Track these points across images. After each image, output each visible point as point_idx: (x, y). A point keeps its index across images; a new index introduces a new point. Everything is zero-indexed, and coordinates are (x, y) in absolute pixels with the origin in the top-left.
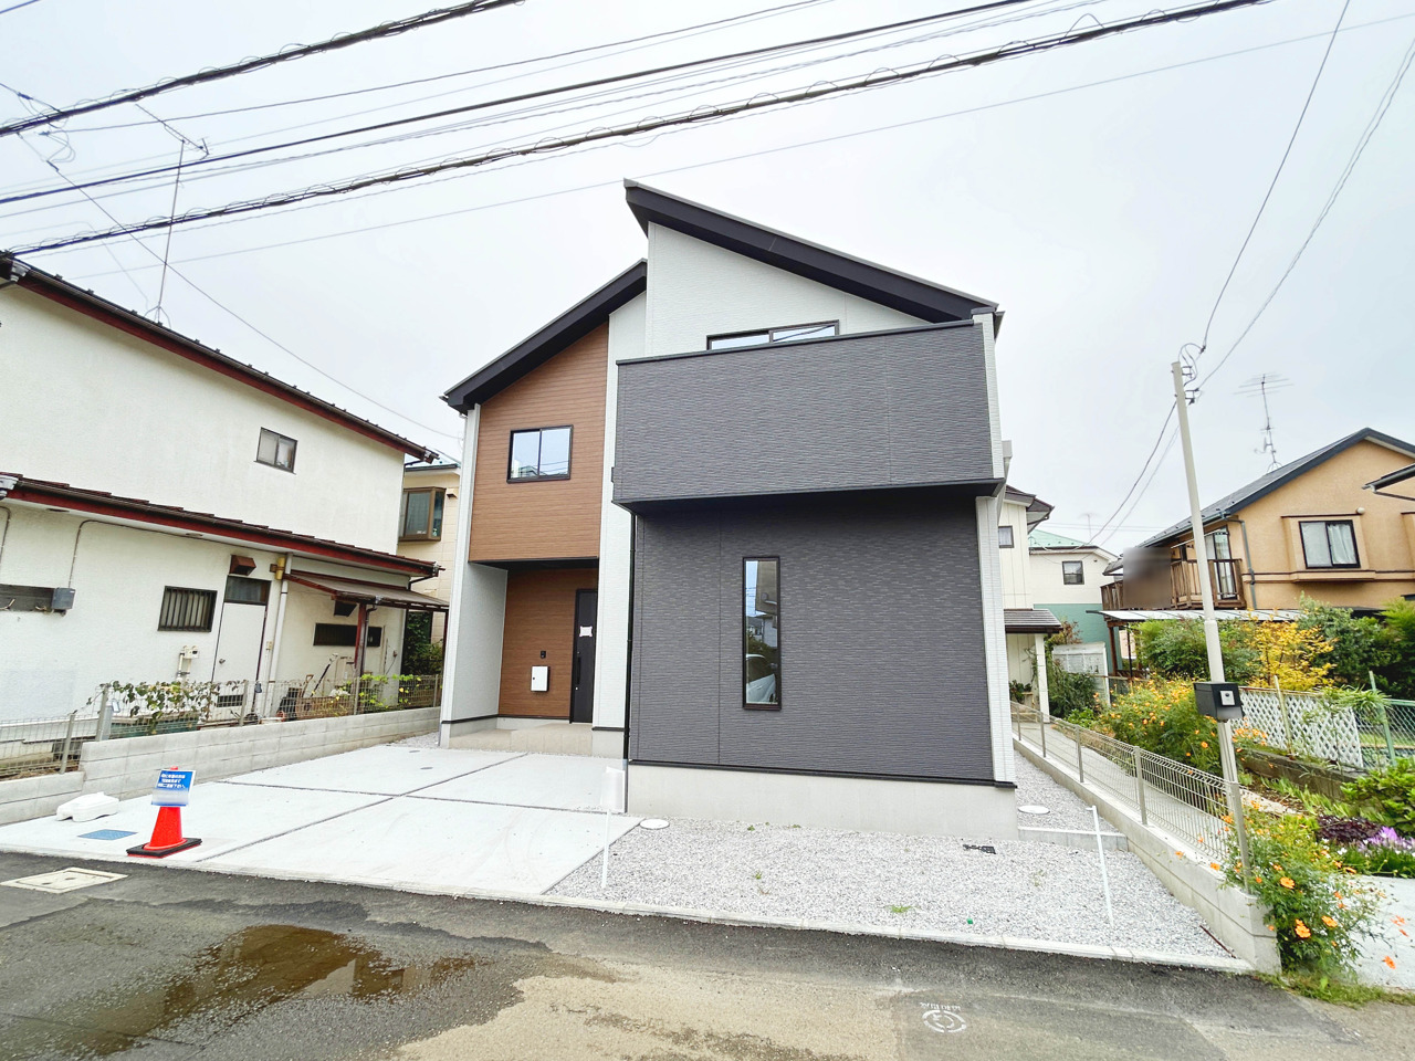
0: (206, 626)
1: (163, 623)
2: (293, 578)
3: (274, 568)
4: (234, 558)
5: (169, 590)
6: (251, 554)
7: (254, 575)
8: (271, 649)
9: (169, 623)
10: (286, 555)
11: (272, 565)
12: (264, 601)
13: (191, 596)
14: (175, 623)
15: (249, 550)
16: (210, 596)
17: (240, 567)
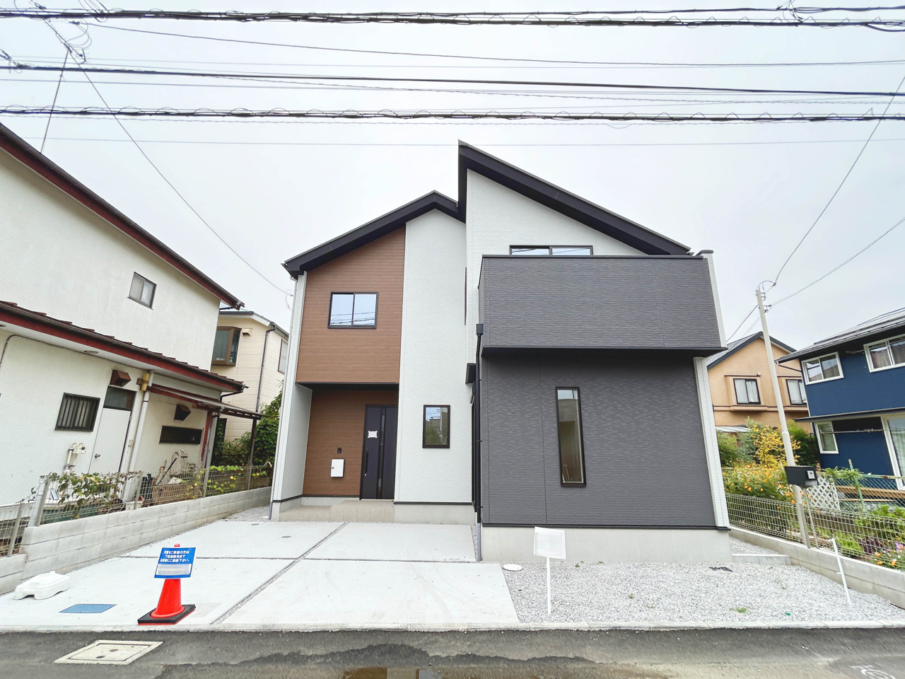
0: (89, 427)
1: (60, 424)
2: (154, 389)
3: (140, 382)
4: (115, 373)
5: (66, 396)
6: (127, 370)
7: (128, 387)
8: (133, 446)
9: (64, 425)
10: (149, 371)
11: (138, 379)
12: (129, 407)
13: (81, 402)
14: (68, 425)
15: (124, 367)
16: (94, 402)
17: (118, 379)
